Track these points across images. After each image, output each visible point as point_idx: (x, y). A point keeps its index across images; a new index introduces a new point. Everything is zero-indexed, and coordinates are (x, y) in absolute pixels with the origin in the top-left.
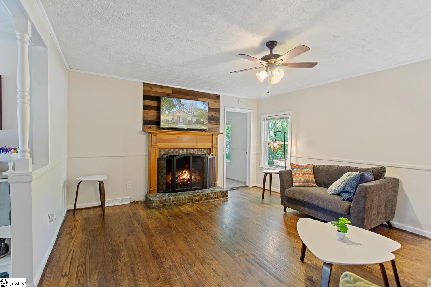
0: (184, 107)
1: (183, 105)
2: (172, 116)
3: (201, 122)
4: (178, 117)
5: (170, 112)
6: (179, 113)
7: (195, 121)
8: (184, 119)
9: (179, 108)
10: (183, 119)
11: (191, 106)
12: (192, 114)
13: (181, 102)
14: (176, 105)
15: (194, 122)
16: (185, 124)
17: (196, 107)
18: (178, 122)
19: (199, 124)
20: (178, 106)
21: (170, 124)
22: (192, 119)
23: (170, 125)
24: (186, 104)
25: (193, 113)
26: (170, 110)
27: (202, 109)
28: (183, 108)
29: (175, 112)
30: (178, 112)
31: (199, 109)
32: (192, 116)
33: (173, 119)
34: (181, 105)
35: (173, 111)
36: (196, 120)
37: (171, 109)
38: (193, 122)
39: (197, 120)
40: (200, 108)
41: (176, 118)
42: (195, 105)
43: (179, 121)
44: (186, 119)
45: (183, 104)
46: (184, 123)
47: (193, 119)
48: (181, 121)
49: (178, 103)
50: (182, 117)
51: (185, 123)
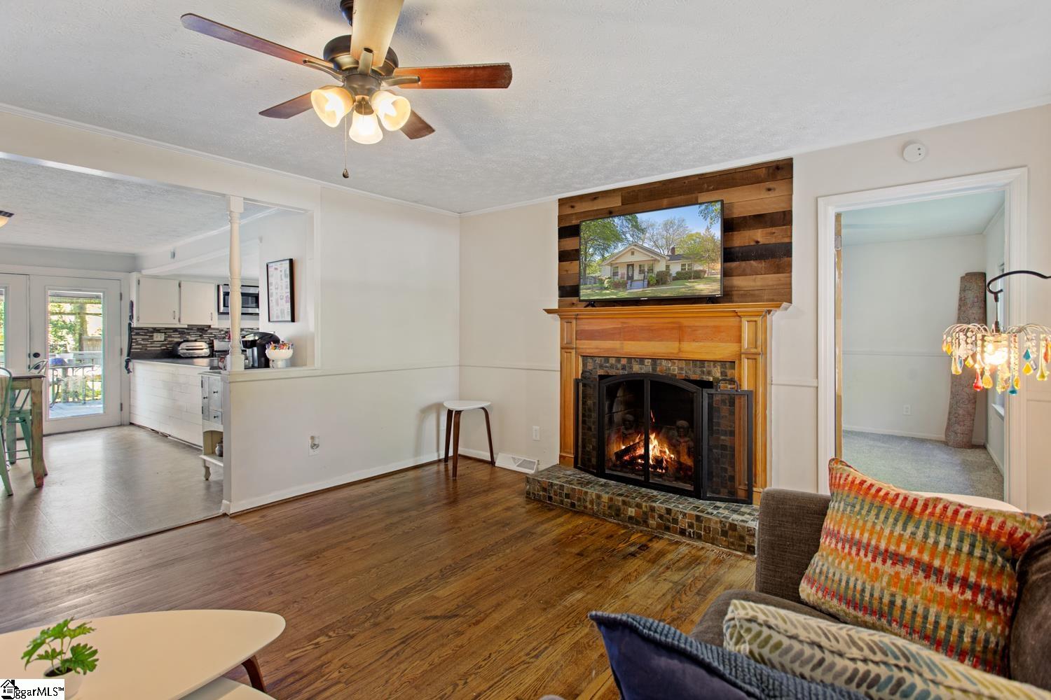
0: (647, 235)
1: (643, 231)
2: (611, 265)
3: (696, 271)
4: (628, 266)
5: (607, 255)
6: (633, 253)
7: (677, 273)
8: (646, 270)
9: (631, 239)
10: (641, 271)
11: (667, 231)
12: (670, 254)
13: (636, 222)
14: (624, 233)
15: (674, 275)
16: (649, 285)
17: (681, 229)
18: (629, 281)
19: (690, 278)
20: (628, 236)
21: (606, 289)
22: (668, 267)
23: (604, 292)
24: (652, 225)
25: (673, 249)
26: (605, 249)
27: (700, 234)
28: (645, 238)
29: (621, 255)
30: (630, 253)
31: (692, 235)
32: (668, 258)
33: (615, 274)
34: (638, 229)
35: (616, 251)
36: (680, 270)
37: (609, 246)
38: (670, 275)
39: (682, 269)
40: (694, 232)
41: (622, 271)
42: (679, 225)
43: (631, 278)
44: (651, 270)
45: (643, 227)
46: (646, 283)
47: (671, 267)
48: (637, 276)
49: (630, 226)
50: (640, 266)
51: (649, 282)
